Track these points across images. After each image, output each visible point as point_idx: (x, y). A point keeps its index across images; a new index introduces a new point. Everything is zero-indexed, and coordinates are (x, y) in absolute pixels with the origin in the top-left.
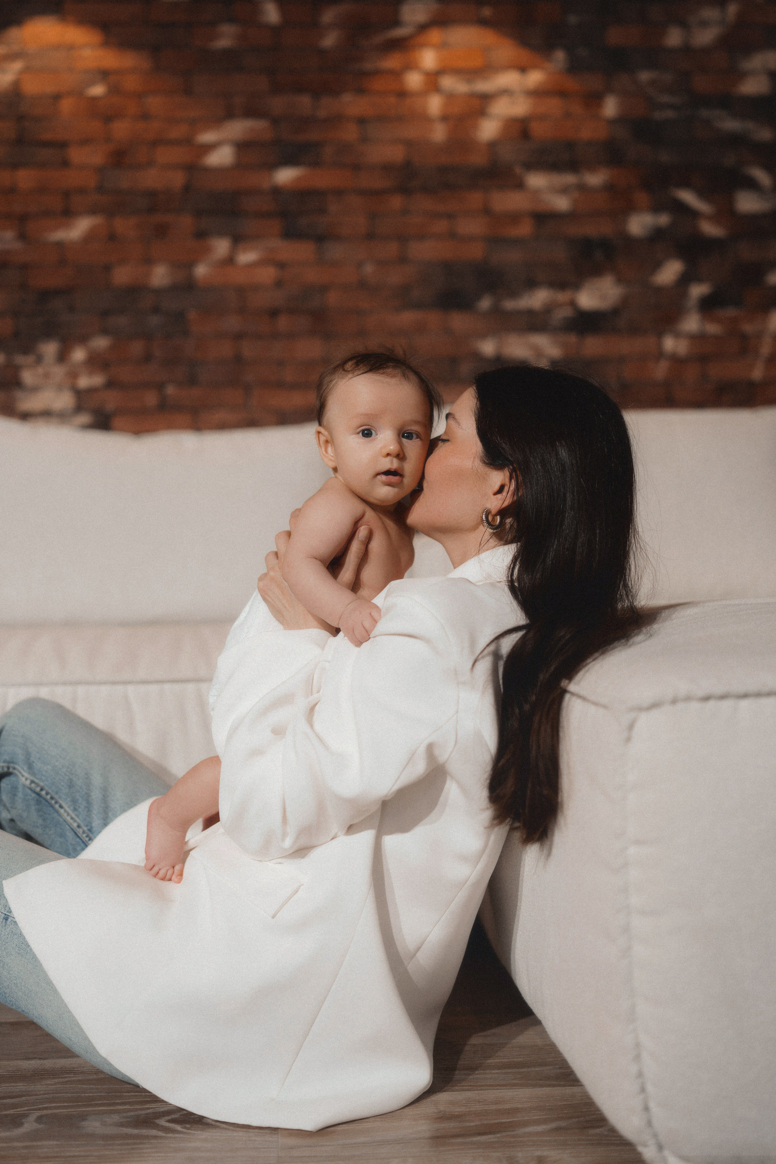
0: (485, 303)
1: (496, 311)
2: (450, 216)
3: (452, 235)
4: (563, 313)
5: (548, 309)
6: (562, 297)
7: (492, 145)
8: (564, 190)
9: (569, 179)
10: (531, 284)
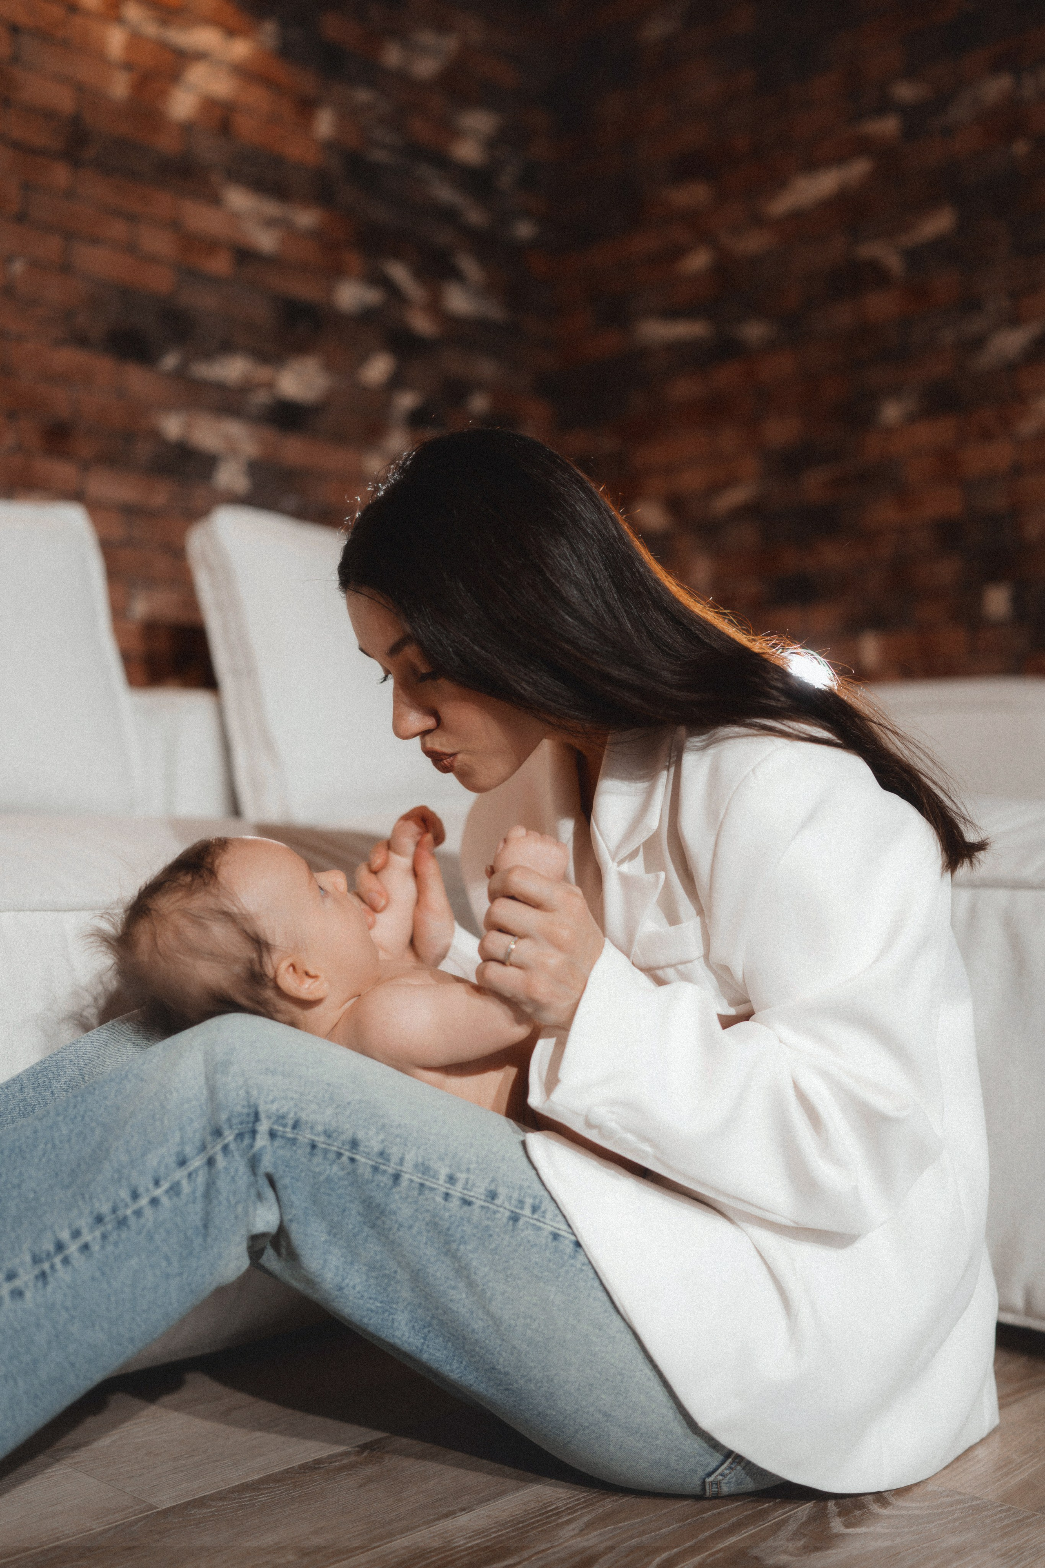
0: (170, 361)
1: (180, 375)
2: (132, 218)
3: (131, 248)
4: (261, 398)
5: (245, 388)
6: (262, 373)
7: (187, 128)
8: (270, 223)
9: (271, 208)
10: (227, 347)
